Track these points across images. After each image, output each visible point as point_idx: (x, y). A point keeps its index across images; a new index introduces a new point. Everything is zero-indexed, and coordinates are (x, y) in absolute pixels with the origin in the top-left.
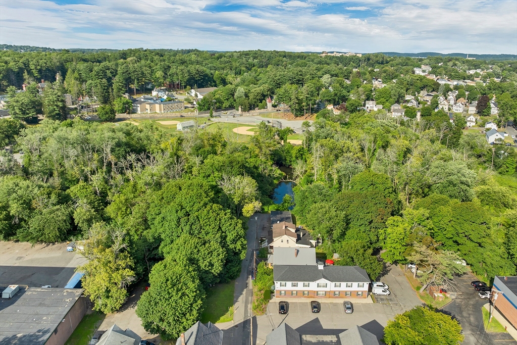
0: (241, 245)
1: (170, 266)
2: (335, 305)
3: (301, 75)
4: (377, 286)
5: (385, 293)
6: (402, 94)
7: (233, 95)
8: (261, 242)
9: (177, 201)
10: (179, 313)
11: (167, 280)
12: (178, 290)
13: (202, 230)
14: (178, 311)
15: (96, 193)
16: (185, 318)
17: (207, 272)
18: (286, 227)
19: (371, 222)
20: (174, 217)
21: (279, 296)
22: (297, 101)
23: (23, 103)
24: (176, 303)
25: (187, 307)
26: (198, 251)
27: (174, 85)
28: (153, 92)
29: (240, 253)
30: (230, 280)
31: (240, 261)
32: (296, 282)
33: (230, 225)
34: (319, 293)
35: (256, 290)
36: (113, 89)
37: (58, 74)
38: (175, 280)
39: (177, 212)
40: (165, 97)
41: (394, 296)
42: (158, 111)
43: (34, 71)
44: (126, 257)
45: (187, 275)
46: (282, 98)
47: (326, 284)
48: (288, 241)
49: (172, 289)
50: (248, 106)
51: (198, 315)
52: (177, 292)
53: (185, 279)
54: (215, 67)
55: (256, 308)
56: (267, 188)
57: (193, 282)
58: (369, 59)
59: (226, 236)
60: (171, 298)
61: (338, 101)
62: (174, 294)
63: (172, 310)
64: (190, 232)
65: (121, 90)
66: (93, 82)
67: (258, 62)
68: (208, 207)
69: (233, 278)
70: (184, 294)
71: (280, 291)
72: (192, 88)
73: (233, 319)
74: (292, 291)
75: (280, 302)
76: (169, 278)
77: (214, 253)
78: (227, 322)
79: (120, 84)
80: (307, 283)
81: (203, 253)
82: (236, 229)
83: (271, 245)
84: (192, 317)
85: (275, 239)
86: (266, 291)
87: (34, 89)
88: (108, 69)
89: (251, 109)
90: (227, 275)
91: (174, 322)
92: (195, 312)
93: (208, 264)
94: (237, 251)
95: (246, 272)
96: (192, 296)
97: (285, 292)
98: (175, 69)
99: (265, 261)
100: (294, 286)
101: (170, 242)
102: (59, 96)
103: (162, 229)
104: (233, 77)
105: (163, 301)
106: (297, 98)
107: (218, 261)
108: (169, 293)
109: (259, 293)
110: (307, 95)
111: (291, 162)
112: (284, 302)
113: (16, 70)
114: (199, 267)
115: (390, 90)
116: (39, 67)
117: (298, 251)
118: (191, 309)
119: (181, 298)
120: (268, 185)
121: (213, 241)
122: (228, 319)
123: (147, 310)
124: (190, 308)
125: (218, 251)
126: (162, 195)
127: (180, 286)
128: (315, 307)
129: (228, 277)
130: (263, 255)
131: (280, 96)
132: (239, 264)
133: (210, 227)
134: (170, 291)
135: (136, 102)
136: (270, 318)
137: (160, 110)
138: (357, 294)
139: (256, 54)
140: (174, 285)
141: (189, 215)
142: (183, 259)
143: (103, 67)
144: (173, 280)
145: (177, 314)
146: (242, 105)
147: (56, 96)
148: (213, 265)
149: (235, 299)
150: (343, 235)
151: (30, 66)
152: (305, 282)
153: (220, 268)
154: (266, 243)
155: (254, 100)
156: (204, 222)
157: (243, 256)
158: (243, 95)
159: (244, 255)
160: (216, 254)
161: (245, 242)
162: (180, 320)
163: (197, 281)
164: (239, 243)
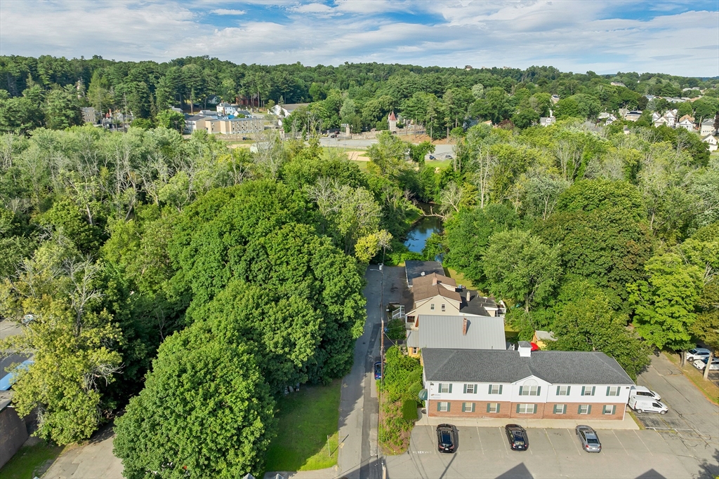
0: (353, 308)
1: (196, 341)
2: (559, 433)
3: (439, 84)
4: (638, 393)
5: (659, 410)
6: (596, 109)
7: (337, 111)
8: (390, 311)
9: (224, 216)
10: (210, 450)
11: (184, 371)
12: (207, 396)
13: (272, 274)
14: (207, 445)
15: (85, 218)
16: (225, 460)
17: (279, 359)
18: (438, 282)
19: (610, 269)
20: (215, 245)
21: (435, 412)
22: (436, 115)
23: (10, 108)
24: (202, 424)
25: (229, 435)
26: (263, 313)
27: (250, 100)
28: (218, 107)
29: (352, 326)
30: (330, 380)
31: (351, 342)
32: (474, 383)
33: (332, 264)
34: (521, 406)
35: (385, 399)
36: (155, 98)
37: (79, 81)
38: (202, 372)
39: (221, 235)
40: (236, 114)
41: (677, 416)
42: (223, 131)
43: (43, 77)
44: (104, 322)
45: (231, 361)
46: (411, 111)
47: (539, 388)
48: (443, 307)
49: (193, 392)
50: (360, 125)
51: (254, 454)
52: (205, 400)
53: (225, 371)
54: (311, 77)
55: (387, 438)
56: (396, 228)
57: (245, 376)
58: (533, 74)
59: (322, 288)
60: (190, 414)
61: (498, 118)
62: (198, 404)
63: (192, 442)
64: (247, 277)
65: (168, 98)
66: (125, 86)
67: (373, 76)
68: (286, 228)
69: (337, 375)
70: (220, 405)
71: (439, 403)
72: (276, 103)
73: (336, 463)
74: (464, 403)
75: (439, 426)
76: (189, 366)
77: (296, 318)
78: (325, 470)
79: (167, 89)
80: (496, 385)
81: (272, 318)
82: (343, 273)
83: (410, 314)
84: (241, 459)
85: (417, 304)
86: (407, 403)
87: (37, 96)
88: (152, 72)
89: (364, 131)
90: (325, 370)
91: (198, 470)
92: (247, 448)
93: (281, 340)
94: (346, 320)
95: (363, 364)
96: (241, 411)
97: (449, 404)
98: (251, 76)
99: (400, 343)
100: (470, 391)
101: (206, 297)
102: (68, 101)
103: (191, 273)
104: (338, 92)
105: (172, 421)
106: (435, 110)
107: (305, 336)
108: (185, 402)
109: (392, 407)
110: (451, 106)
111: (432, 193)
112: (449, 426)
113: (16, 75)
114: (263, 346)
115: (578, 101)
116: (51, 72)
117: (469, 323)
118: (238, 440)
119: (213, 413)
120: (397, 224)
121: (294, 296)
122: (327, 463)
123: (132, 441)
124: (235, 438)
125: (304, 316)
126: (196, 207)
127: (213, 385)
128: (518, 439)
129: (327, 374)
130: (396, 334)
131: (409, 109)
132: (349, 347)
133: (289, 267)
134: (188, 396)
135: (191, 118)
136: (418, 462)
137: (227, 130)
138: (603, 410)
139: (370, 68)
140: (199, 384)
141: (246, 243)
142: (225, 328)
143: (143, 70)
144: (196, 372)
145: (205, 451)
146: (351, 124)
147: (65, 100)
148: (295, 345)
149: (341, 418)
150: (555, 292)
151: (39, 69)
152: (493, 384)
153: (308, 350)
154: (400, 313)
155: (369, 118)
156: (276, 256)
157: (357, 331)
158: (352, 110)
159: (361, 328)
160: (300, 321)
161: (363, 303)
162: (213, 464)
163: (255, 376)
164: (349, 303)
